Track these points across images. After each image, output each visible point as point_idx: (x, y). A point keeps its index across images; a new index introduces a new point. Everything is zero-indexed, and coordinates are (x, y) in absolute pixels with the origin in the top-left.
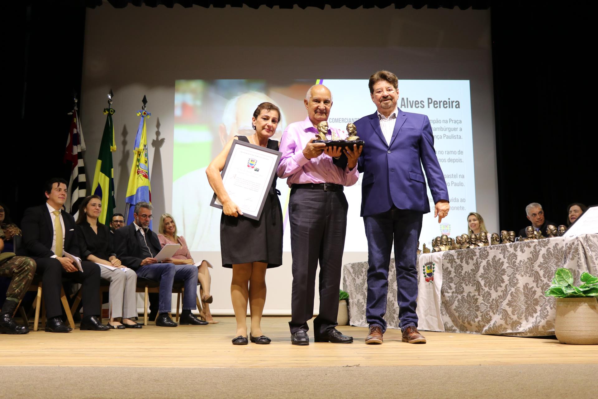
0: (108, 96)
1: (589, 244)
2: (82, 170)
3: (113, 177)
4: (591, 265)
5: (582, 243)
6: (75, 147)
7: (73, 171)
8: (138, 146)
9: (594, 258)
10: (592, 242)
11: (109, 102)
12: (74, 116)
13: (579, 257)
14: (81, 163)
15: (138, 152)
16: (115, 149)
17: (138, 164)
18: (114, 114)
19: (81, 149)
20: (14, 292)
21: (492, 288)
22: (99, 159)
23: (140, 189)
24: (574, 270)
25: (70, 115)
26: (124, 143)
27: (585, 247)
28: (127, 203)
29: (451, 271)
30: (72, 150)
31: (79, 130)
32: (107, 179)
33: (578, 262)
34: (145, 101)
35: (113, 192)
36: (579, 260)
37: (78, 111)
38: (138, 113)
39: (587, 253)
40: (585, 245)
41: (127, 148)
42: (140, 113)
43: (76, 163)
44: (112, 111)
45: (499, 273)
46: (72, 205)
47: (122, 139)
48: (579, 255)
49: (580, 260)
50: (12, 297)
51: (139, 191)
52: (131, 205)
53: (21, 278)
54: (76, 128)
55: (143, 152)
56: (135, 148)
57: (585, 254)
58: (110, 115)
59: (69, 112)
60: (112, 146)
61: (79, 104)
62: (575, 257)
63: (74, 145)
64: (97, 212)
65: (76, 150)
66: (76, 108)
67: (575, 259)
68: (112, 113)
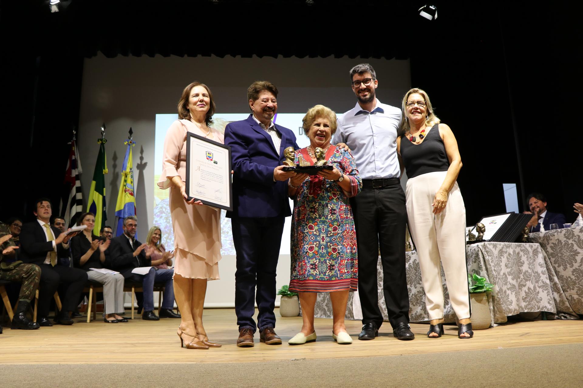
0: (101, 129)
1: (487, 250)
2: (79, 190)
3: (105, 195)
4: (488, 267)
5: (481, 249)
6: (73, 171)
7: (72, 191)
8: (125, 169)
9: (490, 261)
10: (489, 249)
11: (102, 133)
12: (72, 145)
13: (479, 260)
14: (78, 184)
15: (126, 174)
16: (107, 172)
17: (125, 184)
18: (106, 143)
19: (79, 172)
20: (25, 294)
21: (413, 285)
22: (94, 180)
23: (127, 205)
24: (476, 270)
25: (70, 144)
26: (115, 166)
27: (483, 253)
28: (116, 216)
29: (381, 272)
30: (71, 173)
31: (77, 156)
32: (101, 197)
33: (479, 264)
34: (131, 132)
35: (105, 207)
36: (479, 263)
37: (76, 141)
38: (125, 142)
39: (485, 257)
40: (483, 251)
41: (117, 170)
42: (127, 142)
43: (74, 184)
44: (104, 141)
45: (418, 273)
46: (71, 218)
47: (112, 163)
48: (479, 259)
49: (481, 263)
50: (24, 298)
51: (126, 206)
52: (120, 218)
53: (29, 282)
54: (75, 155)
55: (129, 174)
56: (122, 171)
57: (484, 258)
58: (102, 144)
59: (68, 142)
60: (104, 169)
61: (77, 135)
62: (477, 260)
63: (73, 169)
64: (90, 226)
65: (74, 173)
66: (74, 139)
67: (477, 262)
68: (104, 142)
